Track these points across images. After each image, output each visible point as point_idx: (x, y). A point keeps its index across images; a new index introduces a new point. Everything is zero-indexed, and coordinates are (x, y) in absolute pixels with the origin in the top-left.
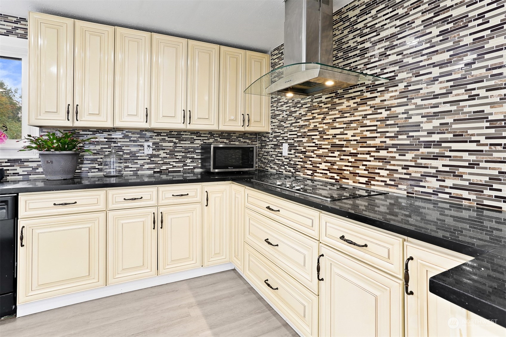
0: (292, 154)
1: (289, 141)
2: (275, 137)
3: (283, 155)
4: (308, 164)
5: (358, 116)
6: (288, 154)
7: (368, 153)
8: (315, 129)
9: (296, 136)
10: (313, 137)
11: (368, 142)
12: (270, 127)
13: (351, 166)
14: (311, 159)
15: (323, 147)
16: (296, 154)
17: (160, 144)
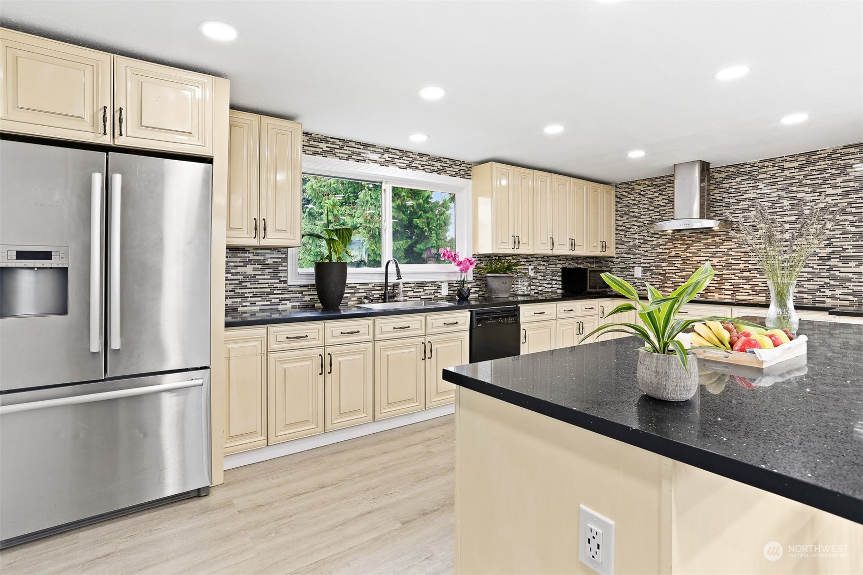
0: (647, 276)
1: (642, 265)
2: (622, 261)
3: (635, 277)
5: (723, 248)
6: (642, 276)
7: (734, 274)
8: (677, 256)
9: (653, 261)
10: (674, 262)
11: (733, 267)
12: (615, 252)
13: (716, 284)
15: (686, 270)
16: (653, 276)
17: (538, 267)
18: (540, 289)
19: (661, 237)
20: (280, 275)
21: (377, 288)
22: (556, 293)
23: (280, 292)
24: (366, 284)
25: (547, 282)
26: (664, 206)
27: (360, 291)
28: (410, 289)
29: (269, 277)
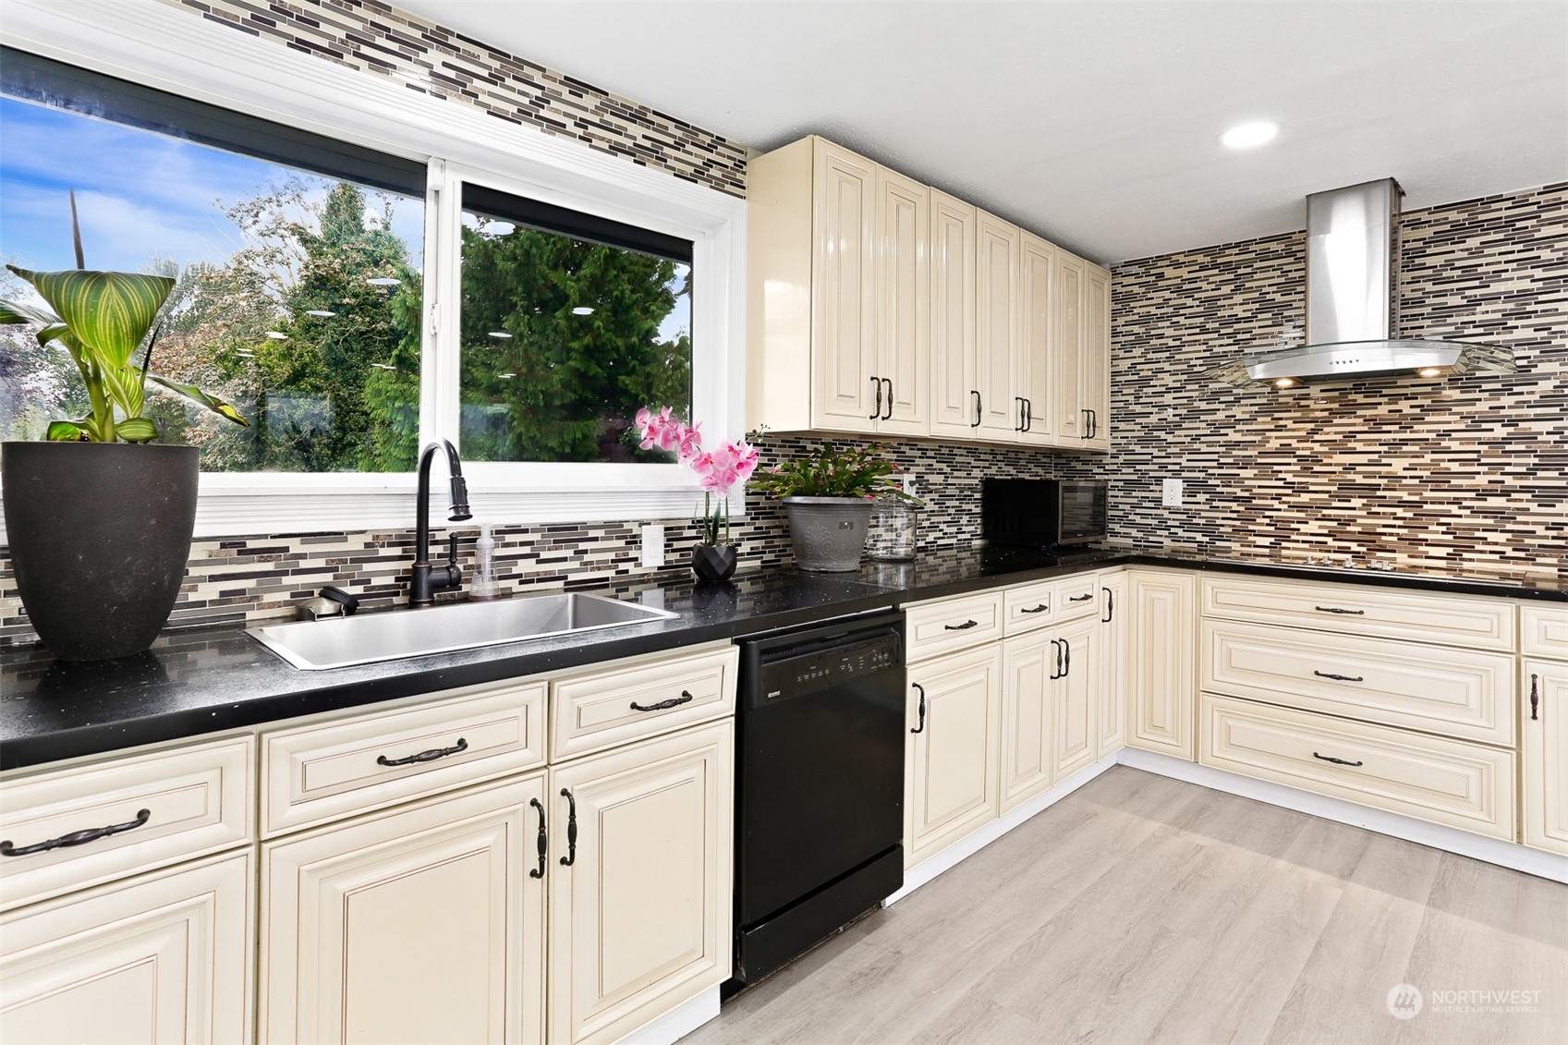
0: (1199, 503)
1: (1184, 474)
2: (1127, 464)
3: (1164, 504)
4: (1262, 524)
5: (1422, 431)
6: (1183, 503)
7: (1457, 502)
8: (1285, 451)
9: (1215, 464)
10: (1276, 468)
11: (1454, 482)
12: (1110, 441)
13: (1400, 527)
14: (1269, 513)
15: (1311, 488)
16: (1215, 504)
17: (926, 477)
18: (931, 538)
19: (1237, 400)
22: (969, 548)
25: (949, 519)
26: (1247, 320)
27: (303, 564)
28: (527, 550)
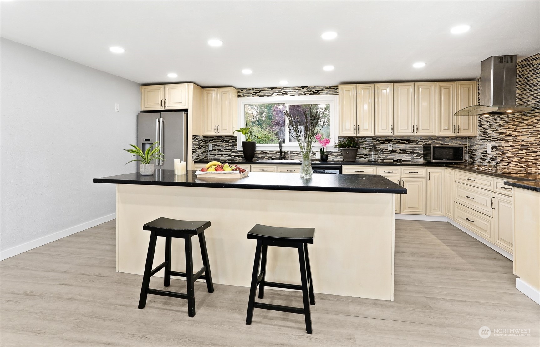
0: (494, 152)
1: (491, 143)
2: (481, 140)
3: (487, 152)
4: (505, 158)
5: (537, 128)
6: (491, 152)
8: (510, 135)
9: (496, 140)
10: (509, 141)
12: (478, 133)
13: (533, 160)
14: (507, 155)
15: (516, 147)
16: (497, 152)
17: (397, 144)
18: (399, 158)
19: (501, 119)
20: (234, 146)
21: (278, 153)
22: (417, 162)
23: (234, 153)
24: (273, 151)
25: (407, 155)
27: (269, 154)
29: (230, 147)
